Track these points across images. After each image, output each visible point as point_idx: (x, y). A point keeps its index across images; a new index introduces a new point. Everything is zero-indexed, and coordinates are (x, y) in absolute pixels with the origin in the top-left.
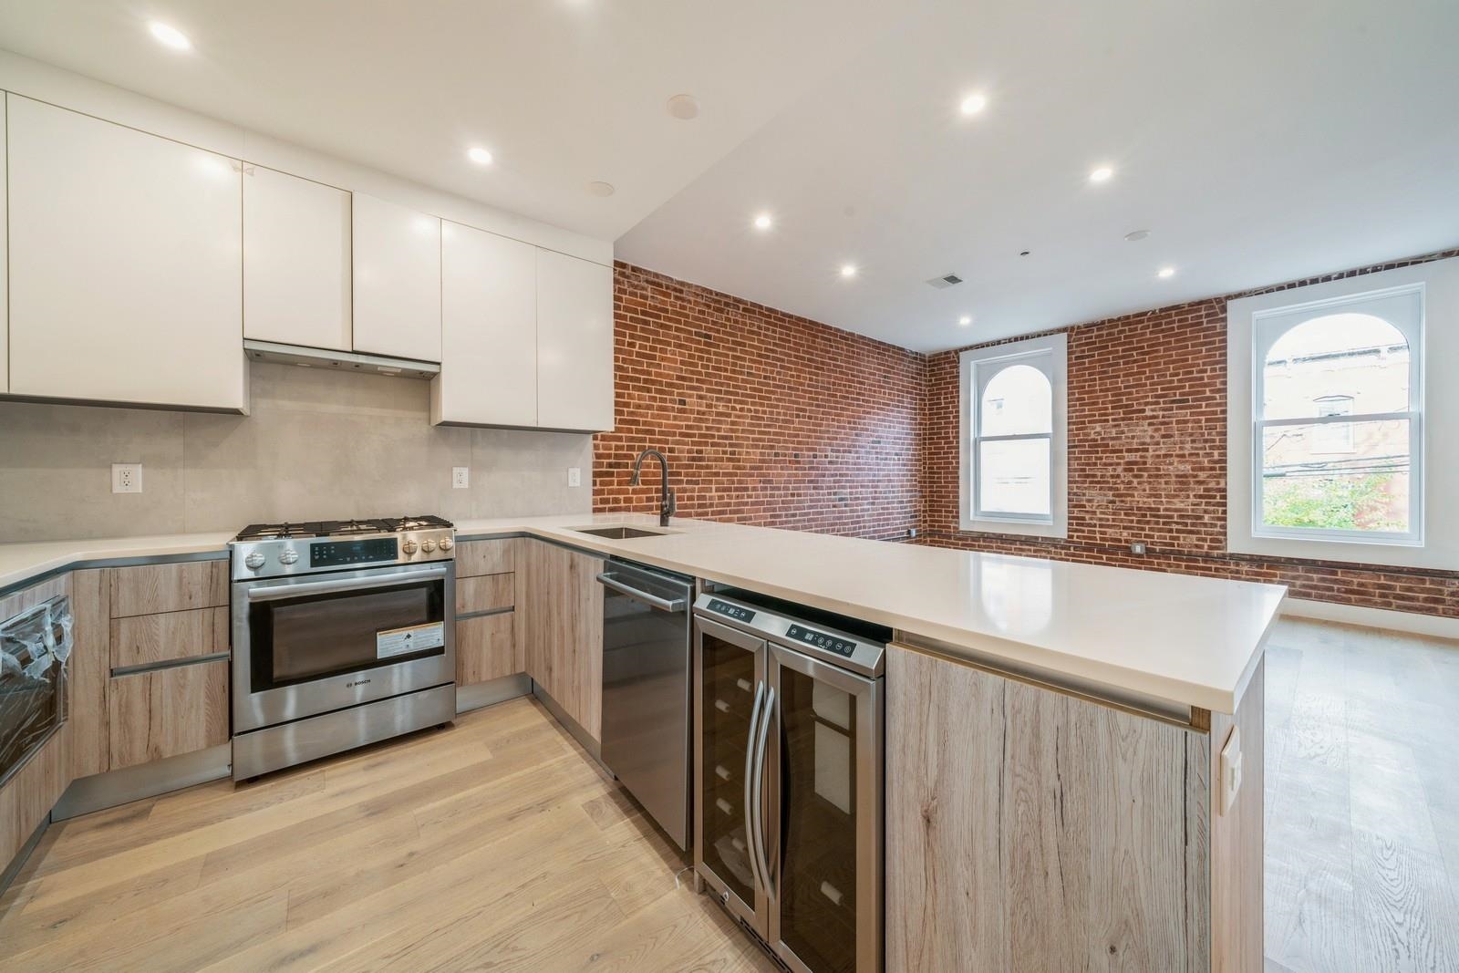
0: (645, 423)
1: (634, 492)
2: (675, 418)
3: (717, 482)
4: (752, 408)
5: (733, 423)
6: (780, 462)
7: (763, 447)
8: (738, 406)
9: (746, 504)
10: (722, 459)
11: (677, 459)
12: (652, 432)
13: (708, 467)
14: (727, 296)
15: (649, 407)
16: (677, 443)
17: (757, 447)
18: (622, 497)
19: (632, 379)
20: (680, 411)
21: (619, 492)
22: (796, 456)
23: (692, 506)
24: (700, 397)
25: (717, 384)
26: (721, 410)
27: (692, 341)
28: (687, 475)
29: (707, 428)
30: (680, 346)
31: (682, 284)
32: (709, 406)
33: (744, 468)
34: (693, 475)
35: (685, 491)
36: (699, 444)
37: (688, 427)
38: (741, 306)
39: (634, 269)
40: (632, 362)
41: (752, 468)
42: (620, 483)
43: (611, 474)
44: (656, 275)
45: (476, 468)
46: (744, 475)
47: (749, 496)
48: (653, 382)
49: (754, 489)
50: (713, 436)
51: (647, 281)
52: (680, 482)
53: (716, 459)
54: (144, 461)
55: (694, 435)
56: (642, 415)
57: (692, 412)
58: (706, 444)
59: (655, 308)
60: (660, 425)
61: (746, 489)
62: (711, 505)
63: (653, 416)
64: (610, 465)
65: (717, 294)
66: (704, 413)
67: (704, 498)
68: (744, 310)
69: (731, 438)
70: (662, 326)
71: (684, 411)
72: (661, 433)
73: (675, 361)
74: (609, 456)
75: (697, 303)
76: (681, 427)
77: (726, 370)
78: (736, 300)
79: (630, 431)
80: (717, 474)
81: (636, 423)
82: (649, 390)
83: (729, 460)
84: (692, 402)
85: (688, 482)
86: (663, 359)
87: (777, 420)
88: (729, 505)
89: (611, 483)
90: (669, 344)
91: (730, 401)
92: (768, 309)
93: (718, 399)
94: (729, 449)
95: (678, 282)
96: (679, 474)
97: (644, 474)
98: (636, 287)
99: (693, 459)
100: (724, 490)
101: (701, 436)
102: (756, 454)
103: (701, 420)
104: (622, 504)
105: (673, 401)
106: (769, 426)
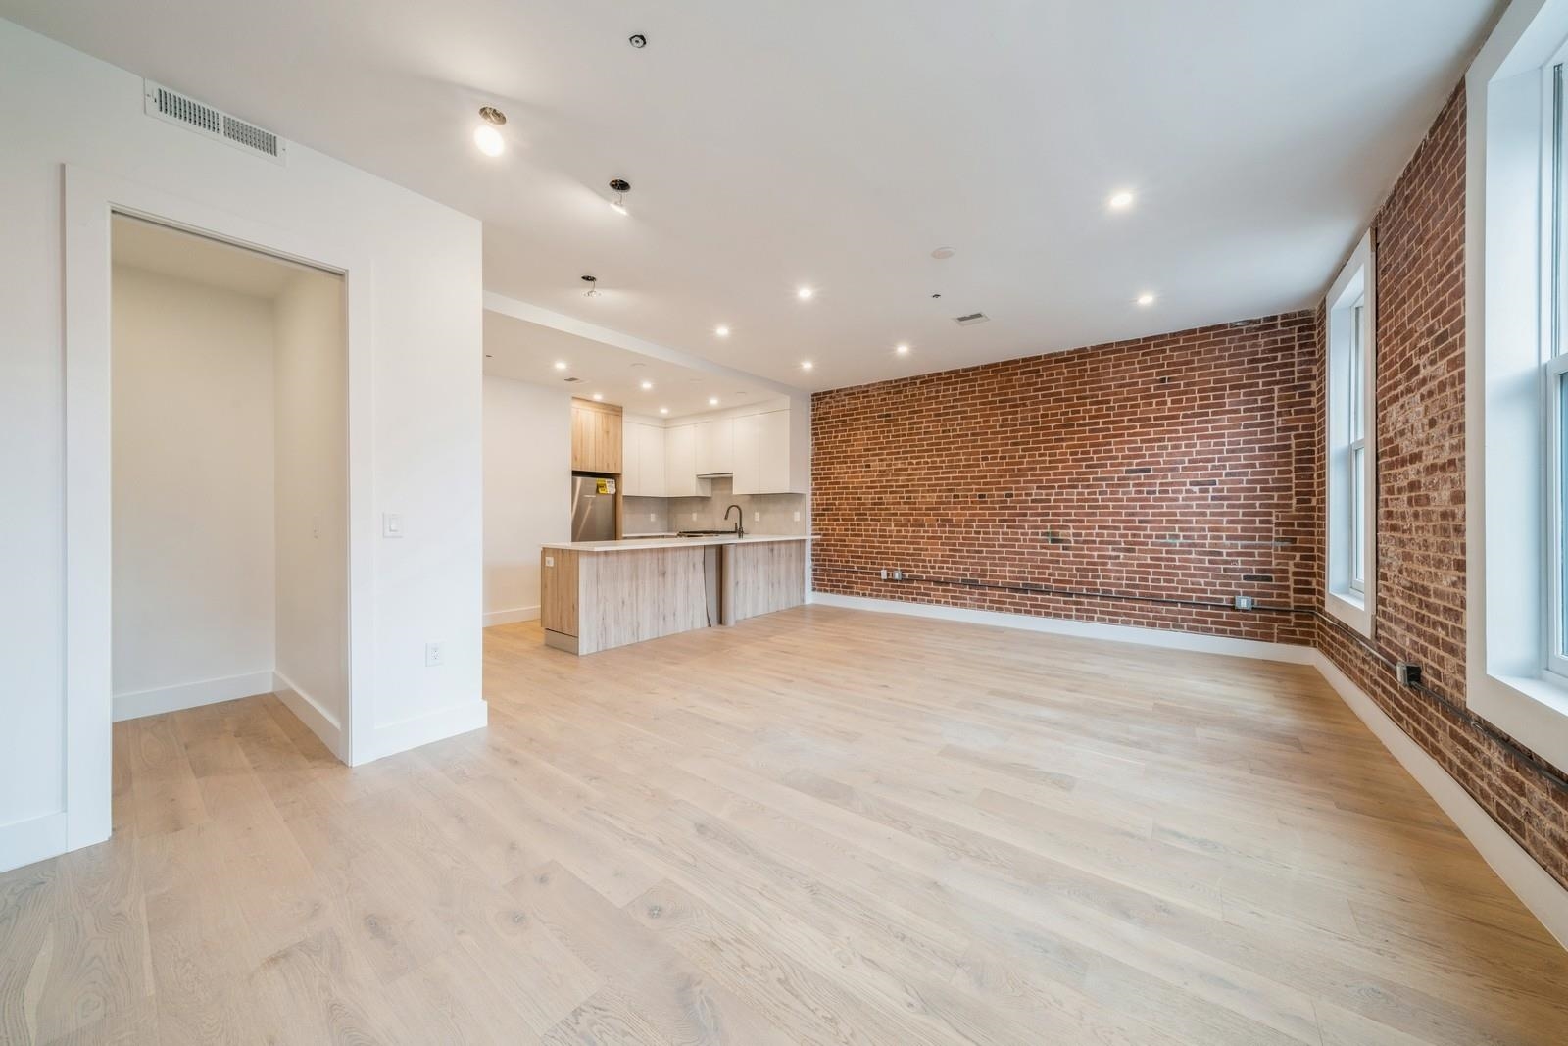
0: (843, 483)
1: (837, 525)
2: (863, 477)
3: (895, 520)
4: (929, 460)
5: (910, 475)
6: (960, 503)
7: (940, 491)
8: (915, 461)
9: (923, 538)
10: (899, 503)
11: (864, 504)
12: (847, 488)
13: (886, 509)
14: (904, 379)
15: (846, 473)
16: (864, 493)
17: (934, 491)
18: (830, 528)
19: (836, 457)
20: (866, 472)
21: (828, 525)
22: (981, 496)
23: (875, 536)
24: (881, 460)
25: (895, 448)
26: (899, 466)
27: (875, 422)
28: (871, 515)
29: (887, 481)
30: (867, 429)
31: (868, 386)
32: (890, 465)
33: (921, 509)
34: (876, 515)
35: (870, 525)
36: (880, 493)
37: (872, 482)
38: (918, 382)
39: (837, 391)
40: (837, 447)
41: (927, 509)
42: (829, 520)
43: (824, 515)
44: (851, 388)
45: (763, 512)
46: (920, 514)
47: (925, 532)
48: (848, 457)
49: (930, 526)
50: (892, 487)
51: (845, 395)
52: (867, 519)
53: (893, 504)
54: (698, 511)
55: (876, 487)
56: (841, 478)
57: (875, 471)
58: (886, 492)
59: (850, 409)
60: (853, 483)
61: (923, 526)
62: (891, 537)
63: (848, 478)
64: (824, 509)
65: (896, 381)
66: (884, 471)
67: (885, 531)
68: (921, 383)
69: (908, 486)
70: (855, 419)
71: (869, 472)
72: (852, 488)
73: (863, 440)
74: (823, 504)
75: (879, 395)
76: (867, 483)
77: (904, 435)
78: (912, 379)
79: (834, 489)
80: (896, 514)
81: (838, 483)
82: (846, 462)
83: (905, 503)
84: (876, 465)
85: (872, 520)
86: (855, 441)
87: (958, 466)
88: (906, 537)
89: (825, 519)
90: (859, 429)
91: (907, 458)
92: (946, 373)
93: (896, 459)
94: (905, 495)
95: (866, 386)
96: (866, 514)
97: (843, 514)
98: (838, 401)
99: (875, 504)
100: (902, 526)
101: (881, 487)
102: (933, 498)
103: (882, 476)
104: (830, 532)
105: (862, 466)
106: (948, 473)
